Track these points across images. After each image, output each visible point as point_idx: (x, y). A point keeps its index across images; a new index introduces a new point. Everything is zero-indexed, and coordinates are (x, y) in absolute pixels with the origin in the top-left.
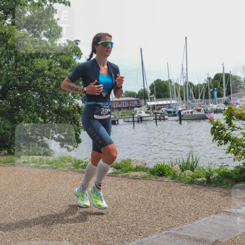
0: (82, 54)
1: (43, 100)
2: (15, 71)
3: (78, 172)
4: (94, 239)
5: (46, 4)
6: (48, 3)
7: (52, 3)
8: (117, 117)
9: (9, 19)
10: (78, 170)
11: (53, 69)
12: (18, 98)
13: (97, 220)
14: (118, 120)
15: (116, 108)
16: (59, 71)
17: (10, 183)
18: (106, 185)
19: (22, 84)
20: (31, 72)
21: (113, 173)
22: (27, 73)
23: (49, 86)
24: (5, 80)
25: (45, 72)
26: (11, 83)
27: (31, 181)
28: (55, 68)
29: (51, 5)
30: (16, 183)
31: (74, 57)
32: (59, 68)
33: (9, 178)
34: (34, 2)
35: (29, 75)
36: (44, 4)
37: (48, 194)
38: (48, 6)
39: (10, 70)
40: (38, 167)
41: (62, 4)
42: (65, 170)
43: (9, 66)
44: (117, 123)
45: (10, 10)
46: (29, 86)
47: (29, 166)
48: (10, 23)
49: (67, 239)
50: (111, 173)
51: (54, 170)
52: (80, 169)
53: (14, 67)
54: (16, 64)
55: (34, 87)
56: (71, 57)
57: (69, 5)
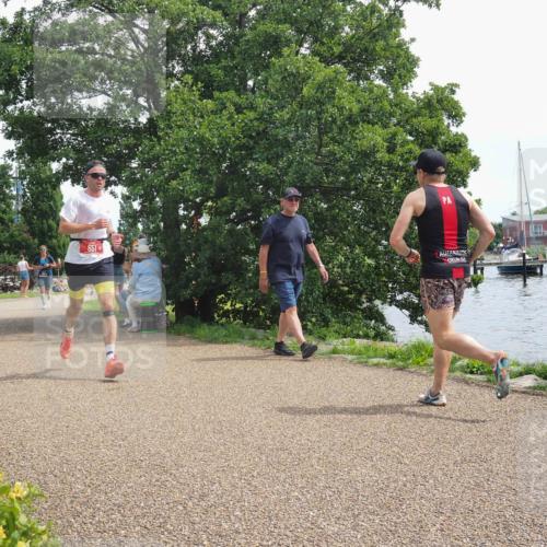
0: (464, 114)
1: (374, 219)
2: (318, 154)
3: (453, 379)
4: (498, 532)
5: (387, 5)
6: (392, 3)
7: (399, 3)
8: (541, 259)
9: (306, 45)
10: (453, 375)
11: (399, 149)
12: (321, 213)
13: (504, 492)
14: (541, 267)
15: (537, 238)
16: (410, 152)
17: (307, 394)
18: (521, 414)
19: (331, 183)
20: (348, 157)
21: (535, 388)
22: (341, 158)
23: (388, 186)
24: (297, 172)
25: (379, 155)
26: (308, 179)
27: (350, 392)
28: (402, 146)
29: (397, 8)
30: (319, 394)
31: (446, 121)
32: (411, 146)
33: (307, 382)
34: (361, 4)
35: (345, 163)
36: (381, 6)
37: (389, 424)
38: (390, 10)
39: (307, 152)
40: (365, 364)
41: (421, 4)
42: (425, 372)
43: (304, 143)
44: (539, 271)
45: (311, 24)
46: (346, 188)
47: (345, 360)
48: (308, 52)
49: (438, 526)
50: (530, 387)
51: (400, 372)
52: (458, 374)
53: (316, 146)
54: (321, 140)
55: (356, 189)
56: (441, 120)
57: (438, 6)
